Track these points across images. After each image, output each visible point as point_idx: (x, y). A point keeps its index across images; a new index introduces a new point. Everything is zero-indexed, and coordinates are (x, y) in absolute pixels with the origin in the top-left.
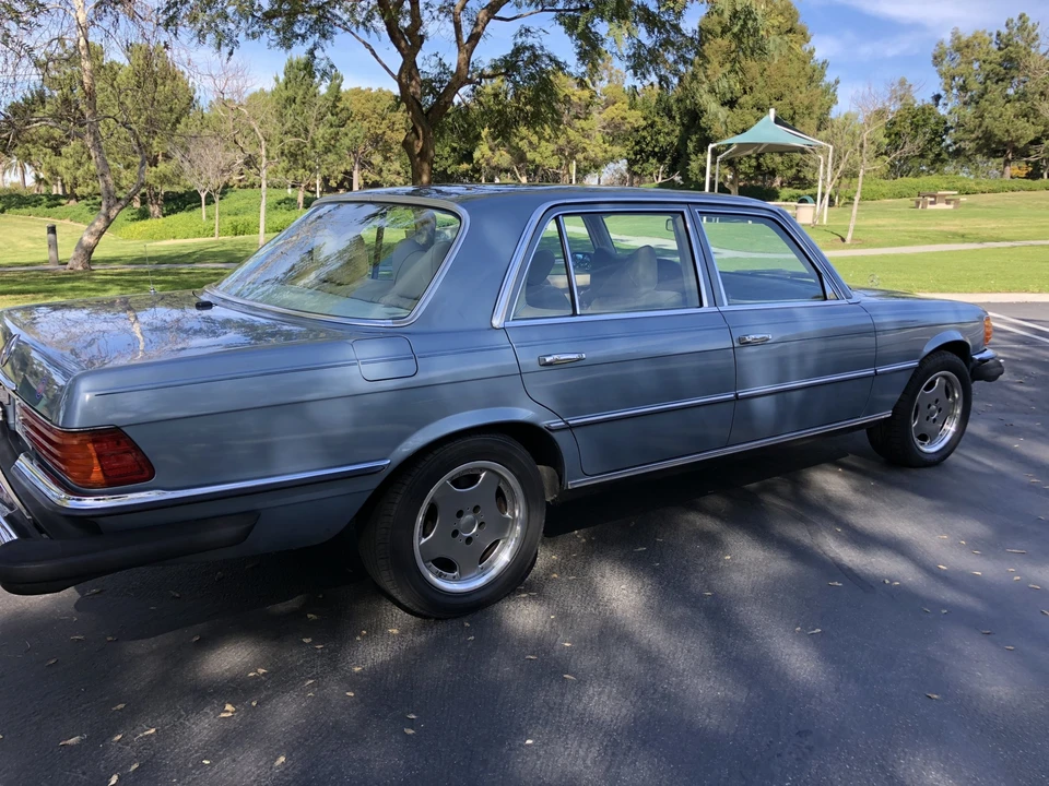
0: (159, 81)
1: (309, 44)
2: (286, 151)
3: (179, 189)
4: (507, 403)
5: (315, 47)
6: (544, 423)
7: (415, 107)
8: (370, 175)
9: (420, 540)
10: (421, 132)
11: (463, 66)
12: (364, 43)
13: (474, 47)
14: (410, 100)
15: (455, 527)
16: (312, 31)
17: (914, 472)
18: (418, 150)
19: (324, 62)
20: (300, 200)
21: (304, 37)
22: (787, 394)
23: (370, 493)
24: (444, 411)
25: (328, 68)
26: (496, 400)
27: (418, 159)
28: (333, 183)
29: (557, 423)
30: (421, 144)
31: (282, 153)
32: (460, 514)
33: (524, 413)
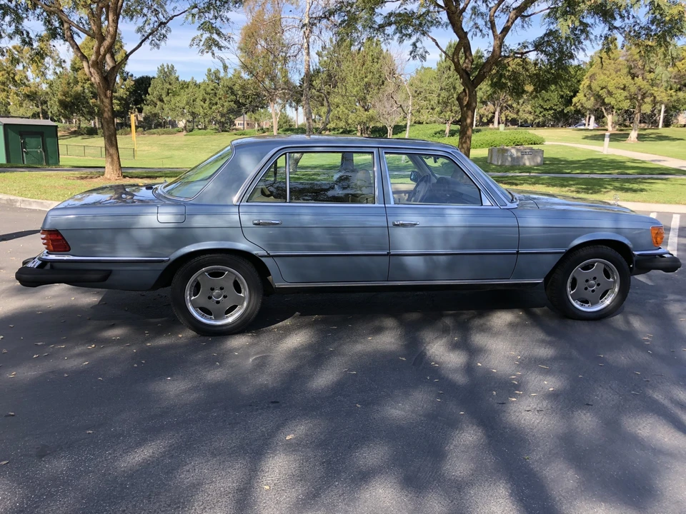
0: (376, 60)
1: (414, 39)
2: (441, 101)
3: (379, 125)
4: (234, 241)
5: (418, 40)
6: (255, 252)
7: (465, 76)
8: (510, 114)
9: (190, 297)
10: (467, 91)
11: (496, 49)
12: (432, 38)
13: (505, 36)
14: (461, 71)
15: (210, 295)
16: (416, 30)
17: (570, 322)
18: (465, 103)
19: (422, 50)
20: (447, 131)
21: (410, 36)
22: (434, 257)
23: (161, 272)
24: (195, 240)
25: (424, 53)
26: (227, 239)
27: (465, 109)
28: (485, 120)
29: (263, 253)
30: (467, 99)
31: (439, 102)
32: (212, 289)
33: (242, 246)
